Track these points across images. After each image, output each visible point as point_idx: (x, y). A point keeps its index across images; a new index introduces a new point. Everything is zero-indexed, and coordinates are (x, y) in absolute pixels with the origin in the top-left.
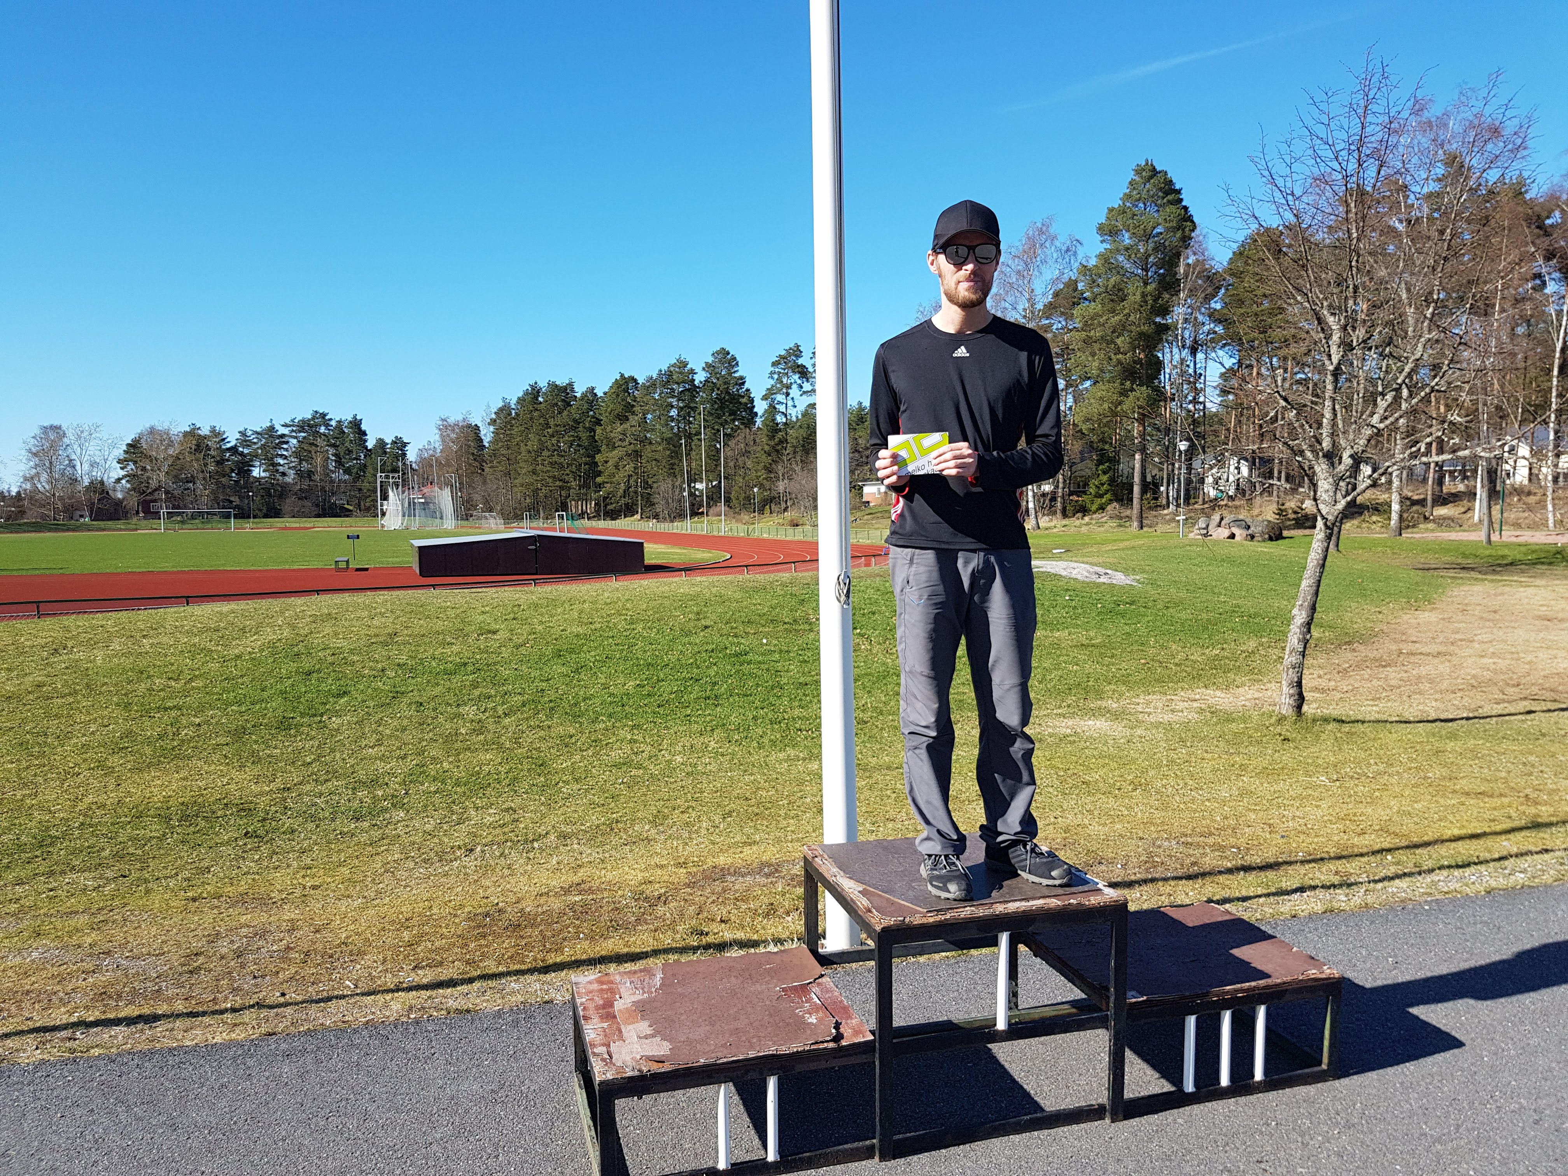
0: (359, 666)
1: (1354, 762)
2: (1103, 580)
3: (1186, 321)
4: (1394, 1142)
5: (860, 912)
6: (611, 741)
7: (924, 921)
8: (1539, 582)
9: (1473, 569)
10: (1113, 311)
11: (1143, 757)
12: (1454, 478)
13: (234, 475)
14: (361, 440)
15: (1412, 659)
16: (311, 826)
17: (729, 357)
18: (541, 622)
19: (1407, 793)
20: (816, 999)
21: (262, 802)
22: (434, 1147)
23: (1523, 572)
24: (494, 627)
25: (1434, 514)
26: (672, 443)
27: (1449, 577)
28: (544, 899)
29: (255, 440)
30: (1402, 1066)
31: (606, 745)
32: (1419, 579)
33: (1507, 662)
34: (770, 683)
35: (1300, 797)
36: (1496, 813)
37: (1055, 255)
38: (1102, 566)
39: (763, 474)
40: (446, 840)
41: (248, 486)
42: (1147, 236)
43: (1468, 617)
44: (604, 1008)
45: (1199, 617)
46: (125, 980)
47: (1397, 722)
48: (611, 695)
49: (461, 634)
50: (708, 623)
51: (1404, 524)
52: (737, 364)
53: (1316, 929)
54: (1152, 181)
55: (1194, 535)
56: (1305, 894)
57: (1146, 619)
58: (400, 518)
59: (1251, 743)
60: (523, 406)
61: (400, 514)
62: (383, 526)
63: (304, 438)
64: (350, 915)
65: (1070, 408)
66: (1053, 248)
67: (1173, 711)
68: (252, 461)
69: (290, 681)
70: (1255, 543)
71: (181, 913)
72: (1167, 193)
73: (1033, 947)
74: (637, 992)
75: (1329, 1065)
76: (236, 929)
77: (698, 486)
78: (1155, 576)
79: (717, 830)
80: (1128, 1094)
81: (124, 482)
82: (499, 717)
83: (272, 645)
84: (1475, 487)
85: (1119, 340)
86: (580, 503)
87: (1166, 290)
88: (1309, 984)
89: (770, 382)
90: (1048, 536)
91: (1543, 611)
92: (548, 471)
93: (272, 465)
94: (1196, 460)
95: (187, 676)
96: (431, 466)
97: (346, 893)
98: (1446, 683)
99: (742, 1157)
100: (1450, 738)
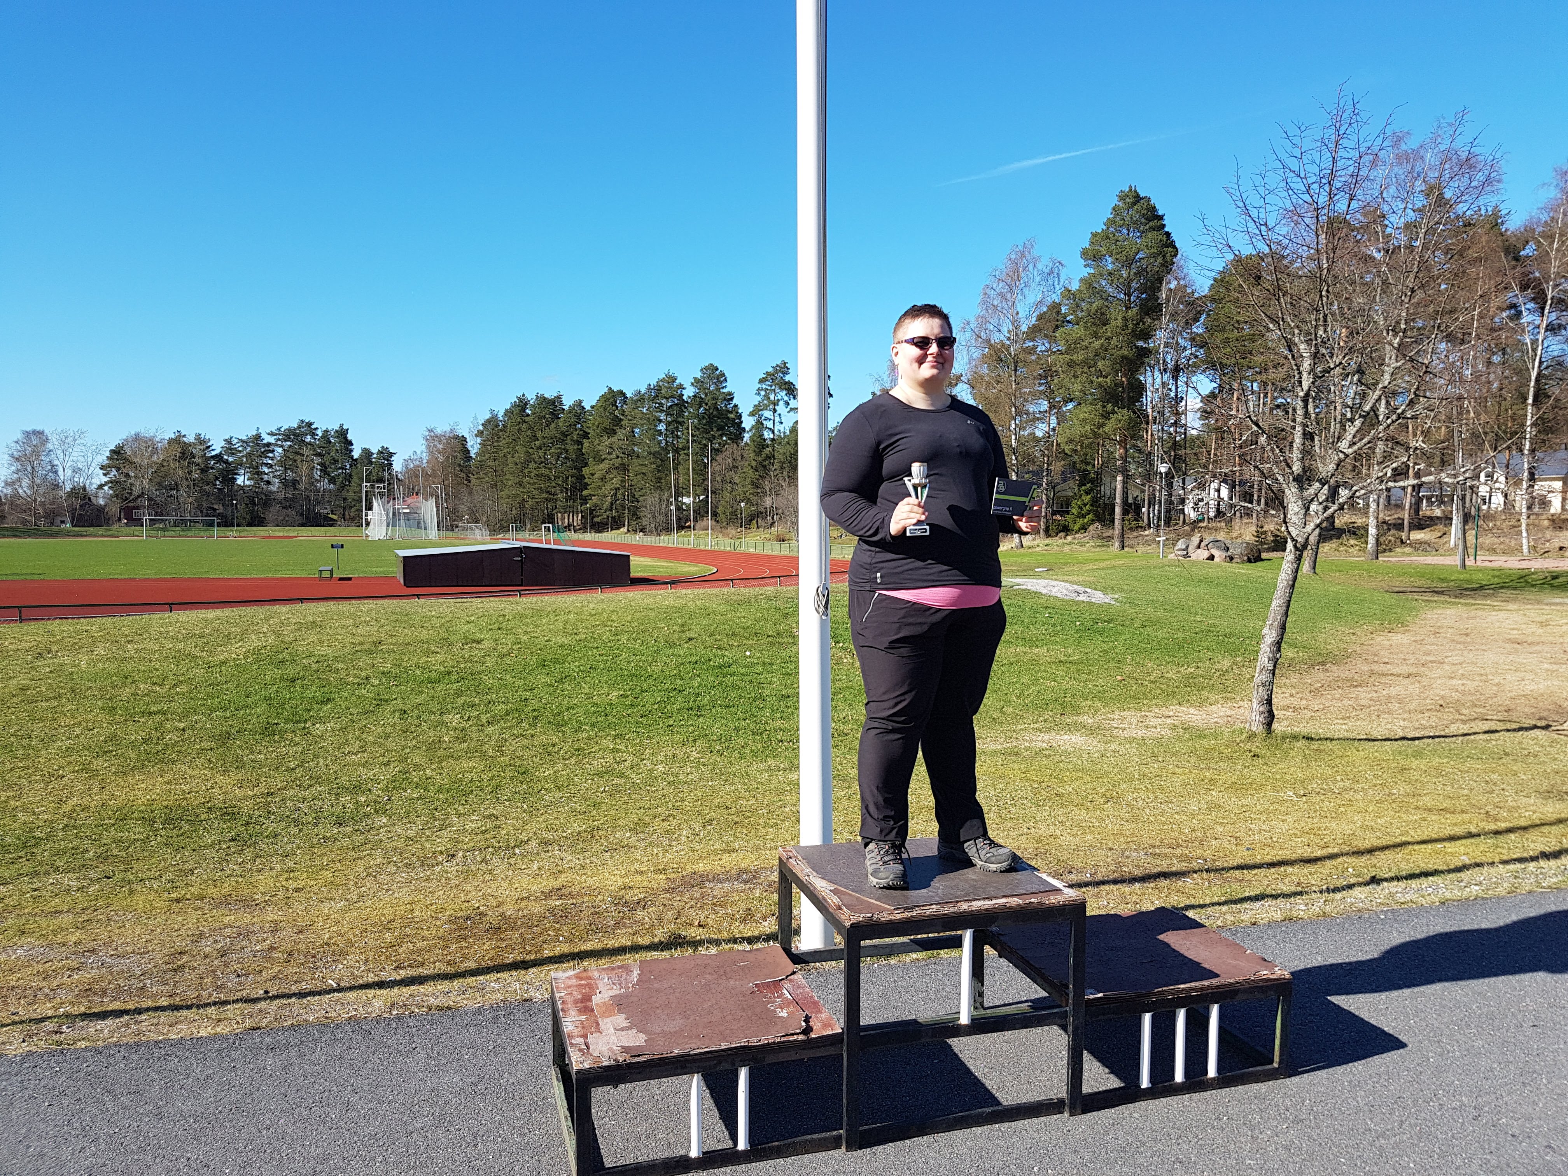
0: (343, 674)
1: (1321, 779)
2: (1082, 598)
3: (1167, 345)
4: (1340, 1137)
5: (830, 910)
6: (593, 750)
7: (892, 917)
8: (1512, 606)
9: (1446, 593)
10: (1096, 336)
11: (1116, 770)
12: (1430, 503)
13: (218, 483)
14: (347, 449)
15: (1383, 680)
16: (294, 830)
17: (717, 372)
18: (526, 633)
19: (1371, 809)
20: (788, 995)
21: (246, 806)
22: (415, 1136)
23: (1495, 596)
24: (479, 636)
25: (1411, 538)
26: (660, 458)
27: (1423, 600)
28: (525, 903)
29: (240, 449)
30: (1350, 1064)
31: (589, 754)
32: (1393, 601)
33: (1477, 683)
34: (753, 695)
35: (1267, 811)
36: (1456, 828)
37: (1038, 279)
38: (1082, 585)
39: (749, 489)
40: (428, 845)
41: (232, 494)
42: (1130, 262)
43: (1440, 640)
44: (582, 1002)
45: (1176, 636)
46: (109, 977)
47: (1365, 739)
48: (595, 704)
49: (446, 643)
50: (692, 635)
51: (1381, 548)
52: (726, 380)
53: (1274, 936)
54: (1136, 207)
55: (1175, 556)
56: (1266, 903)
57: (1124, 637)
58: (384, 528)
59: (1221, 760)
60: (510, 418)
61: (385, 524)
62: (367, 536)
63: (290, 446)
64: (332, 917)
65: (1054, 429)
66: (1036, 271)
67: (1147, 727)
68: (236, 469)
69: (275, 688)
70: (1234, 565)
71: (165, 913)
72: (1149, 220)
73: (999, 947)
74: (615, 987)
75: (1280, 1063)
76: (220, 929)
77: (686, 500)
78: (1133, 595)
79: (697, 838)
80: (1086, 1089)
81: (106, 488)
82: (482, 725)
83: (257, 651)
84: (1452, 512)
85: (1100, 364)
86: (566, 515)
87: (1148, 315)
88: (1261, 984)
89: (757, 400)
90: (1031, 554)
91: (1514, 634)
92: (534, 483)
93: (257, 474)
94: (1177, 482)
95: (171, 681)
96: (417, 476)
97: (329, 896)
98: (1415, 703)
99: (715, 1148)
100: (1415, 756)
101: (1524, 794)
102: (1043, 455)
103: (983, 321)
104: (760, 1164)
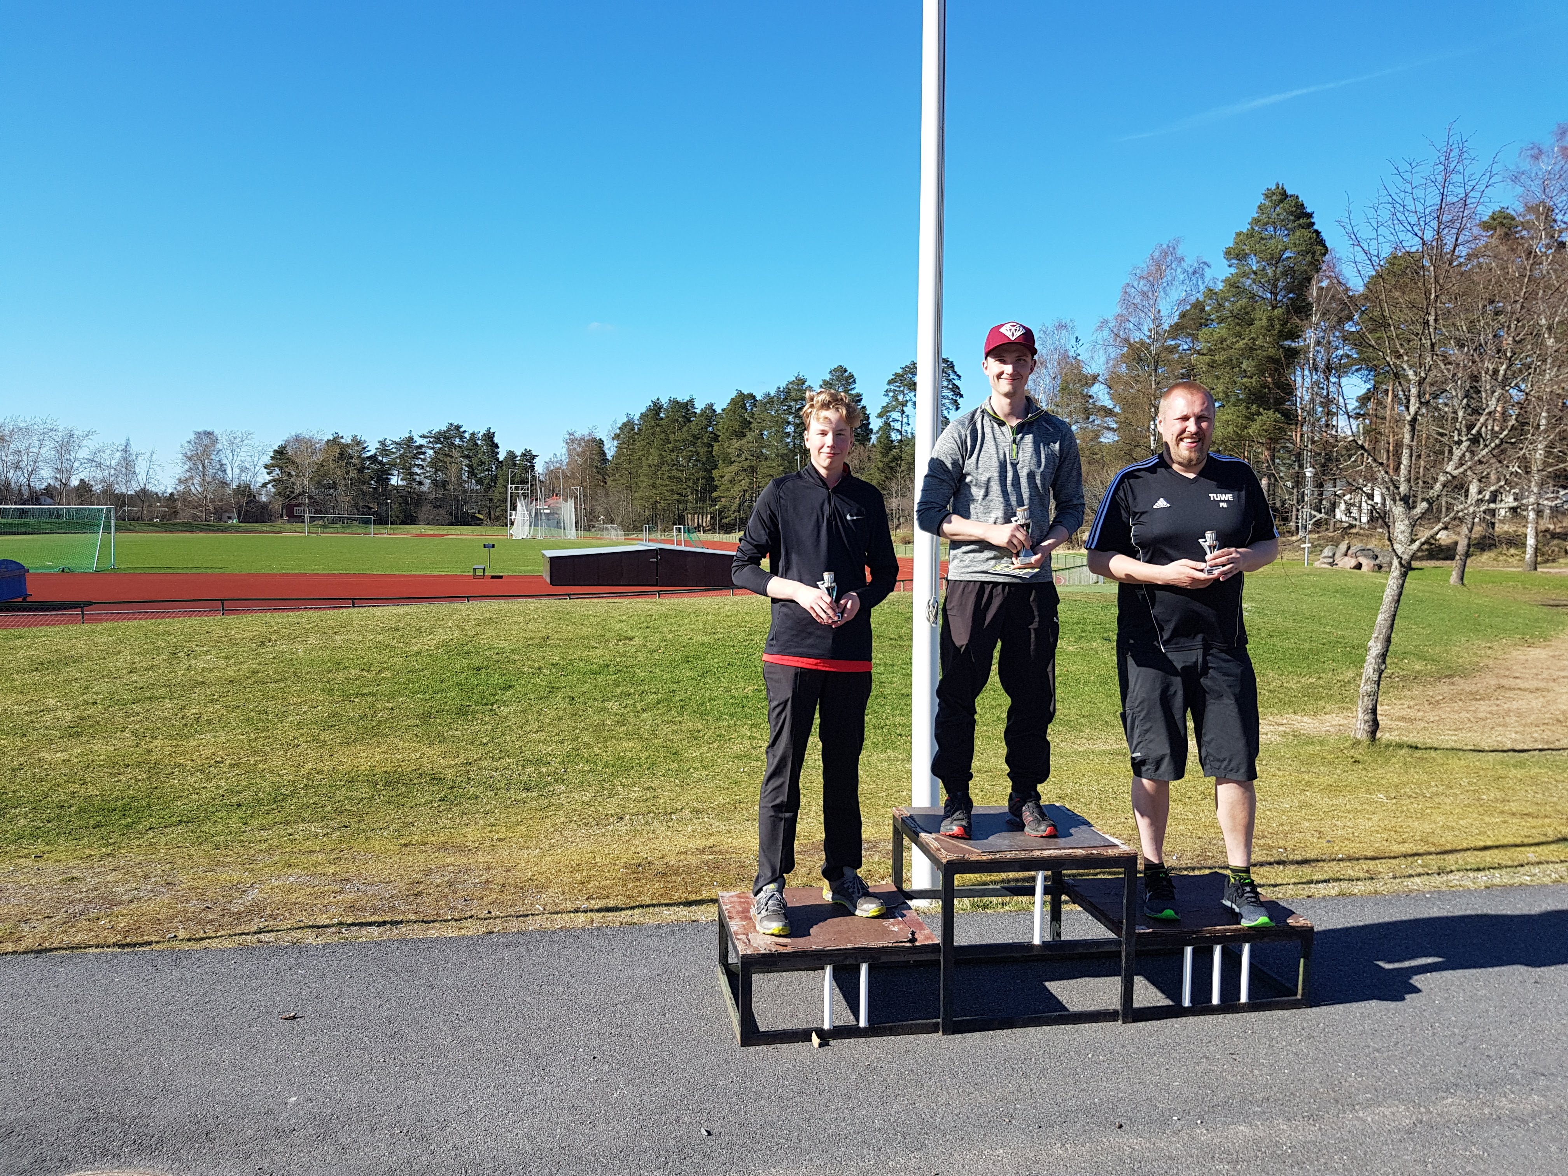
0: (519, 664)
1: (1416, 784)
3: (1318, 343)
5: (932, 851)
6: (733, 736)
7: (979, 858)
10: (1239, 335)
13: (373, 482)
14: (493, 452)
15: (1509, 694)
16: (490, 794)
17: (846, 374)
18: (671, 631)
19: (1457, 811)
20: (899, 918)
21: (450, 773)
22: (619, 1007)
24: (630, 634)
26: (788, 460)
28: (684, 856)
29: (394, 450)
31: (729, 739)
32: (1541, 615)
35: (1355, 811)
36: (1533, 831)
37: (1182, 277)
40: (601, 809)
41: (386, 494)
42: (1276, 261)
44: (743, 913)
45: (1302, 647)
46: (366, 899)
47: (1471, 750)
48: (732, 697)
49: (603, 639)
52: (854, 381)
54: (1281, 205)
55: (1321, 563)
58: (527, 528)
59: (1323, 763)
60: (645, 422)
61: (527, 523)
62: (511, 535)
63: (440, 449)
64: (532, 860)
66: (1179, 270)
68: (390, 469)
69: (464, 675)
70: (1380, 574)
71: (398, 854)
72: (1298, 218)
75: (1303, 995)
76: (444, 867)
78: (1263, 605)
80: (1136, 1005)
81: (270, 486)
82: (638, 712)
83: (445, 644)
85: (1245, 364)
86: (696, 516)
87: (1296, 314)
88: (1286, 929)
89: (886, 400)
92: (667, 485)
93: (409, 475)
94: (1328, 486)
95: (375, 669)
96: (558, 478)
97: (526, 845)
98: (1533, 717)
99: (842, 1024)
100: (1515, 766)
103: (1122, 319)
104: (877, 1039)
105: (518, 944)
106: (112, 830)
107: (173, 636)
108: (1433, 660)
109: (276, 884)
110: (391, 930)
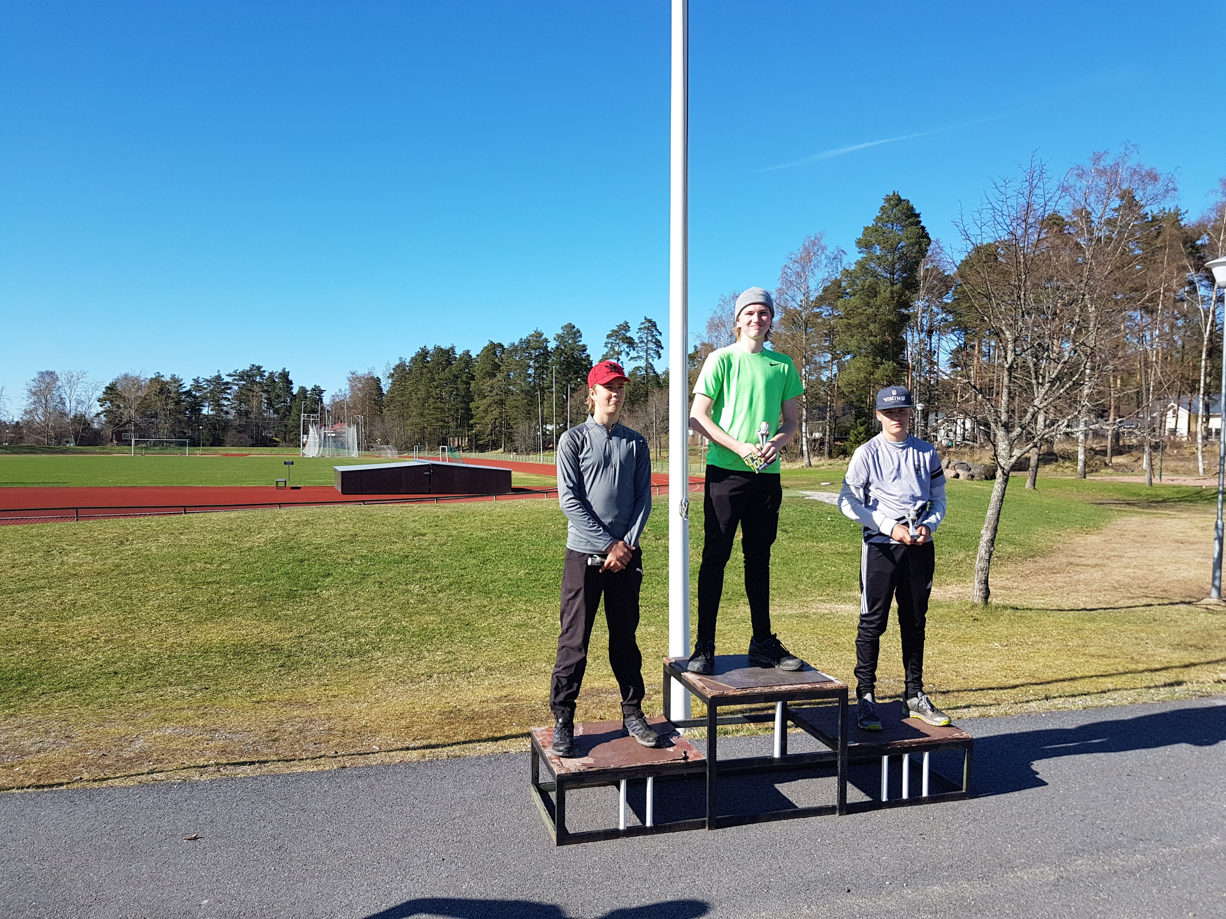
0: (335, 557)
1: (1020, 635)
3: (924, 311)
5: (699, 689)
6: (512, 610)
8: (1184, 515)
9: (1133, 504)
10: (868, 305)
13: (187, 412)
14: (288, 387)
15: (1077, 569)
16: (321, 660)
17: (574, 330)
18: (455, 529)
19: (1052, 654)
21: (286, 644)
23: (1173, 507)
24: (423, 531)
25: (1113, 462)
26: (530, 394)
27: (1116, 510)
28: (485, 704)
29: (205, 386)
30: (1011, 793)
31: (510, 612)
32: (1093, 511)
33: (1144, 572)
35: (980, 655)
36: (1108, 668)
37: (825, 261)
40: (413, 670)
41: (199, 421)
42: (894, 249)
43: (1123, 540)
47: (1055, 610)
48: (509, 579)
49: (401, 535)
51: (1089, 468)
52: (581, 336)
53: (972, 726)
54: (897, 208)
56: (971, 710)
58: (317, 448)
59: (951, 622)
60: (414, 364)
61: (318, 445)
62: (304, 454)
63: (244, 385)
65: (835, 375)
66: (823, 256)
68: (202, 402)
69: (290, 566)
70: (974, 482)
71: (253, 709)
72: (908, 217)
73: (796, 721)
75: (966, 790)
76: (292, 718)
77: (549, 427)
80: (849, 801)
81: (102, 416)
82: (435, 593)
83: (273, 541)
85: (872, 326)
86: (456, 439)
87: (908, 289)
88: (954, 741)
89: (605, 350)
90: (818, 472)
91: (1180, 536)
92: (433, 414)
93: (218, 405)
94: (932, 417)
95: (217, 561)
96: (342, 408)
97: (356, 700)
98: (1096, 585)
99: (631, 825)
100: (1089, 621)
101: (1161, 646)
102: (827, 394)
103: (781, 292)
104: (660, 835)
105: (368, 776)
106: (11, 695)
107: (45, 538)
108: (1020, 545)
109: (158, 734)
110: (260, 768)
